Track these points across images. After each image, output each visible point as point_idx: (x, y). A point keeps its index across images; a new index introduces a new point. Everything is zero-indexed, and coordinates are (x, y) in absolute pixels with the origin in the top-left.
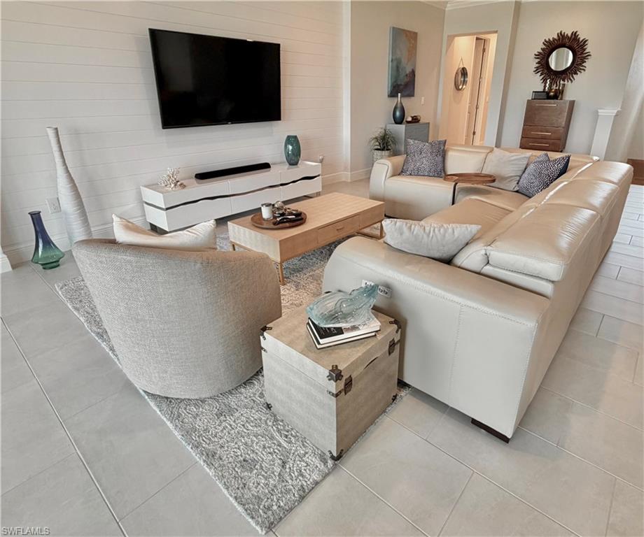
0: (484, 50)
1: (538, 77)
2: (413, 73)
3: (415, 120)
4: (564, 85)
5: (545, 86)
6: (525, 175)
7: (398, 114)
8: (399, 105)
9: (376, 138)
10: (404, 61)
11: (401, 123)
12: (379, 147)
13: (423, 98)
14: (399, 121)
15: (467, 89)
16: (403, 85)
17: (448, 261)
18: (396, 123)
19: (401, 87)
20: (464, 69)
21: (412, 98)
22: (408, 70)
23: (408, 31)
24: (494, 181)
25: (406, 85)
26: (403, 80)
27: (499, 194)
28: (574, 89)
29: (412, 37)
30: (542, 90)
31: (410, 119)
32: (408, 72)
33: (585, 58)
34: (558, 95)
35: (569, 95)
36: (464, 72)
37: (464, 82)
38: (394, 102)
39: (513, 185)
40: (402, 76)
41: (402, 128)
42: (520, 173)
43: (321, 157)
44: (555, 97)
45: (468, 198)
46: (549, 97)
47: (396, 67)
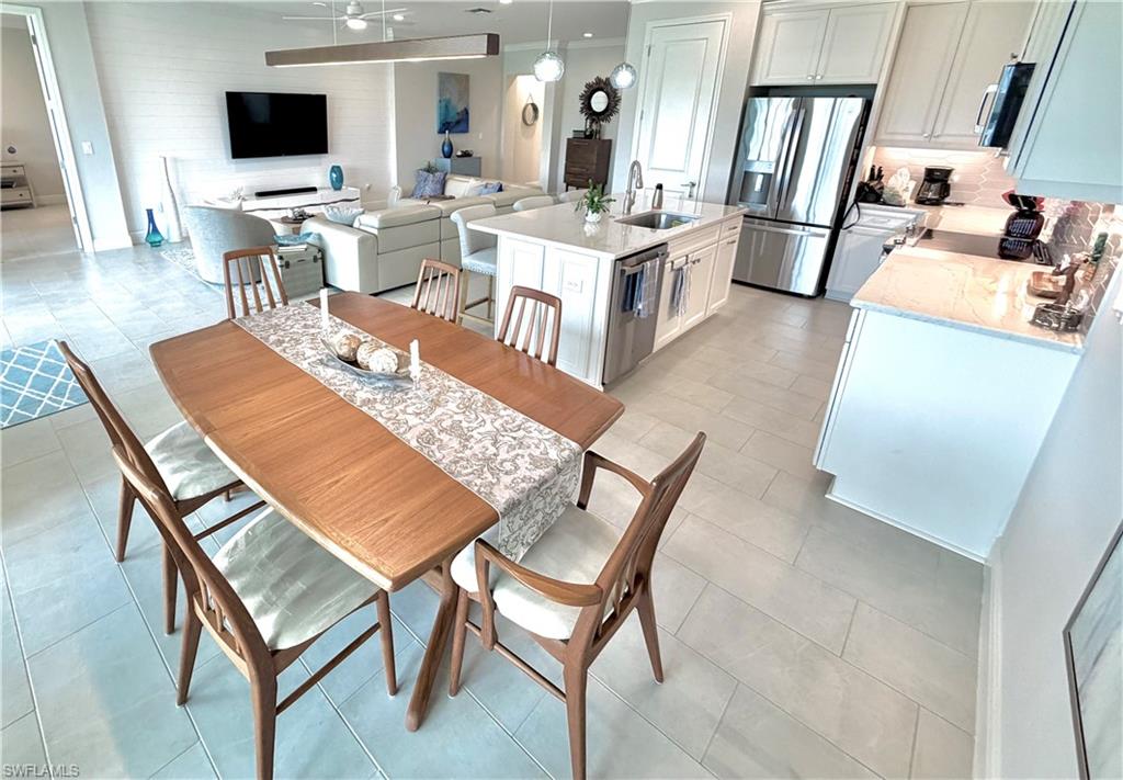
1: (583, 117)
2: (466, 111)
3: (466, 154)
4: (601, 125)
5: (586, 126)
7: (446, 149)
8: (447, 141)
11: (450, 157)
13: (481, 133)
14: (448, 155)
18: (445, 157)
20: (533, 105)
21: (465, 134)
22: (460, 108)
23: (460, 75)
25: (460, 121)
26: (453, 117)
28: (611, 129)
29: (462, 78)
30: (583, 129)
31: (459, 153)
32: (459, 111)
33: (616, 102)
35: (606, 135)
38: (443, 138)
40: (452, 114)
41: (451, 161)
43: (360, 185)
46: (586, 136)
47: (445, 106)
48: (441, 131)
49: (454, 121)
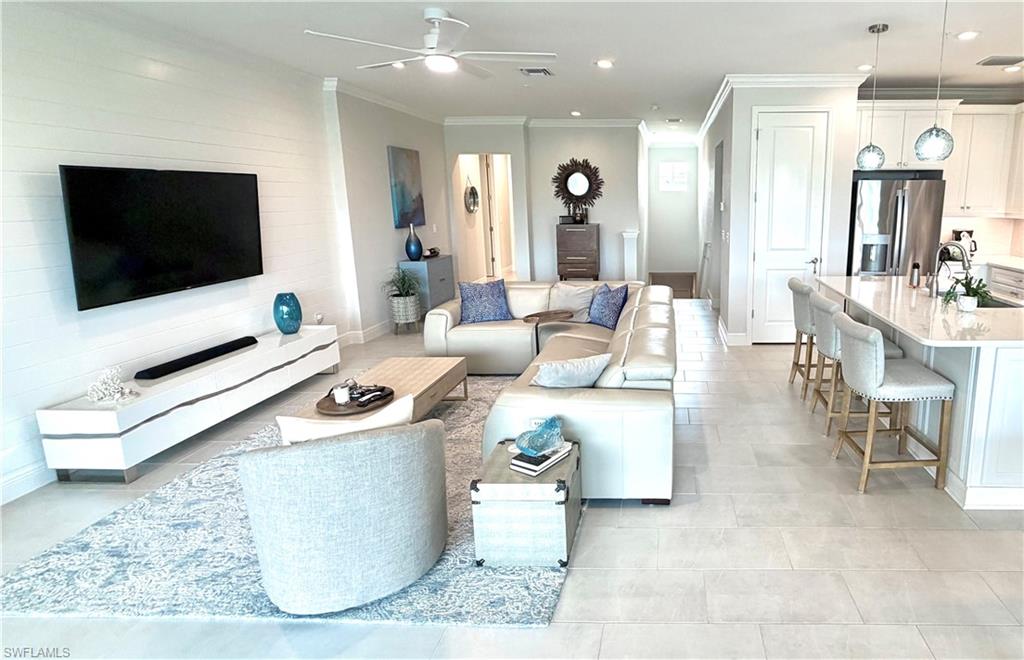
0: (488, 166)
1: (560, 202)
2: (420, 197)
3: (434, 253)
4: (586, 209)
5: (569, 211)
6: (595, 306)
7: (413, 248)
8: (413, 238)
9: (393, 281)
10: (408, 185)
11: (418, 259)
12: (397, 292)
13: (434, 226)
14: (416, 256)
15: (479, 210)
16: (410, 214)
17: (593, 386)
18: (412, 260)
19: (410, 215)
20: (473, 189)
21: (423, 227)
22: (415, 195)
23: (410, 151)
24: (572, 316)
25: (415, 211)
26: (410, 206)
27: (578, 327)
28: (597, 213)
29: (413, 155)
30: (567, 214)
31: (428, 253)
32: (414, 197)
33: (599, 184)
34: (582, 220)
35: (593, 220)
36: (473, 193)
37: (475, 203)
38: (405, 234)
39: (585, 317)
40: (409, 202)
41: (422, 265)
42: (588, 305)
43: (319, 317)
44: (581, 222)
45: (553, 336)
46: (576, 222)
47: (401, 190)
48: (400, 225)
49: (411, 211)
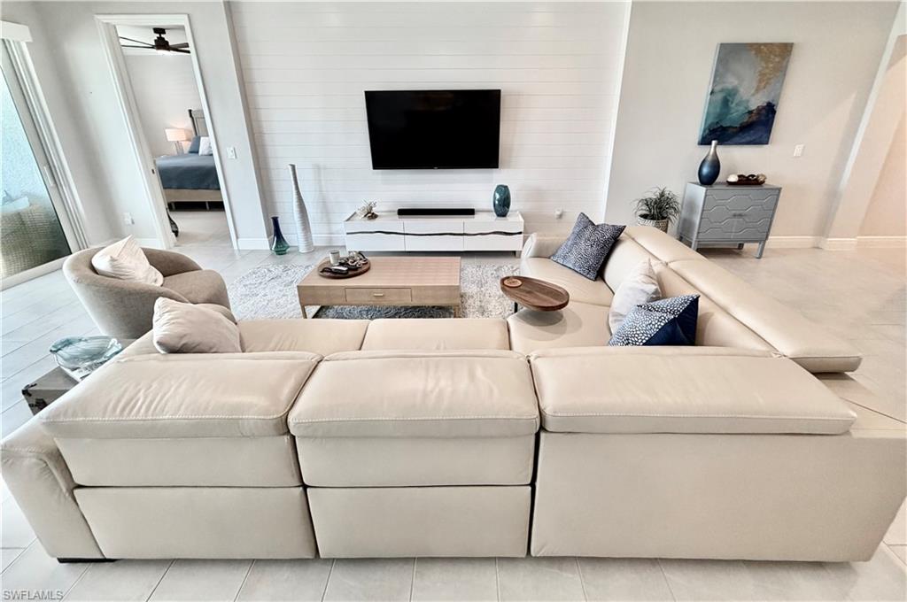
2: (770, 107)
3: (750, 181)
7: (705, 170)
8: (711, 156)
10: (745, 92)
11: (711, 183)
14: (707, 180)
18: (703, 184)
19: (731, 131)
21: (763, 147)
22: (756, 102)
25: (748, 125)
29: (774, 51)
31: (733, 179)
32: (754, 108)
40: (736, 114)
47: (724, 99)
48: (705, 141)
49: (735, 124)
